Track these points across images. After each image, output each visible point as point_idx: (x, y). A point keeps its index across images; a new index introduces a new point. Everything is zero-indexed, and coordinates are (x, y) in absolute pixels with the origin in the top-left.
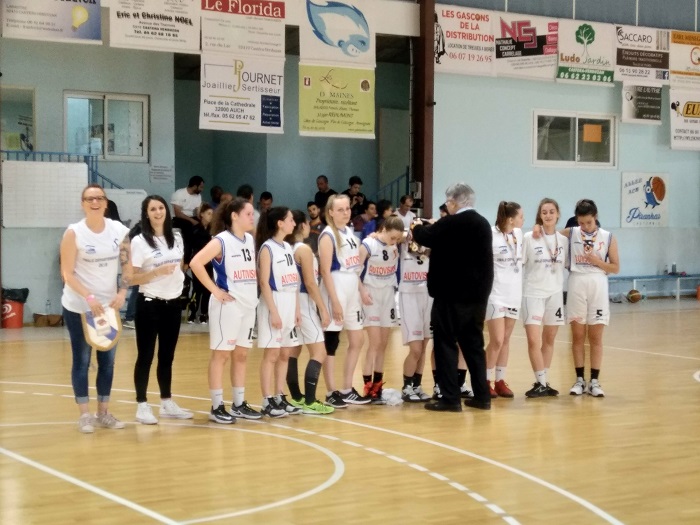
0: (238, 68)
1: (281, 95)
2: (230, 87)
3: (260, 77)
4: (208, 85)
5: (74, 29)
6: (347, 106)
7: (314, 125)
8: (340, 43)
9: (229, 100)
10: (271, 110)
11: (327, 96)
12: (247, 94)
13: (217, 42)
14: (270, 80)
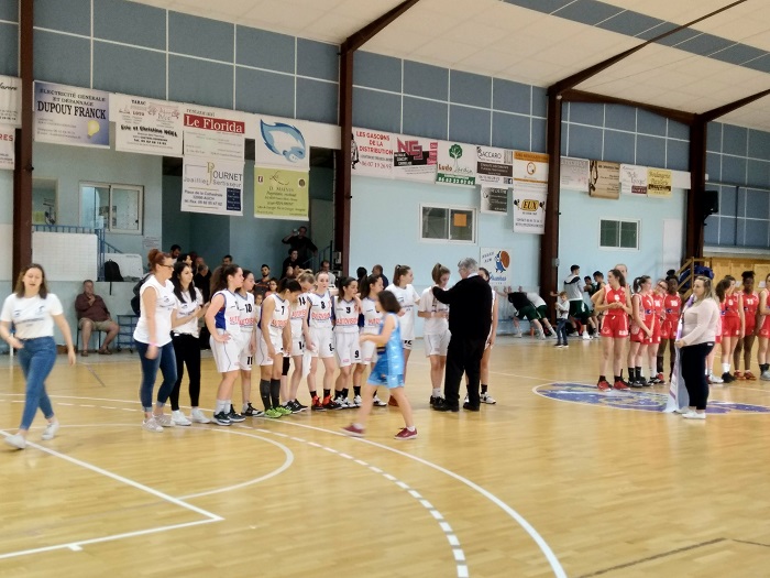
0: (210, 168)
1: (241, 188)
2: (204, 181)
3: (226, 175)
4: (188, 180)
5: (89, 137)
6: (290, 197)
7: (265, 210)
8: (284, 153)
9: (203, 191)
10: (233, 199)
11: (275, 190)
12: (217, 187)
13: (194, 149)
14: (234, 177)
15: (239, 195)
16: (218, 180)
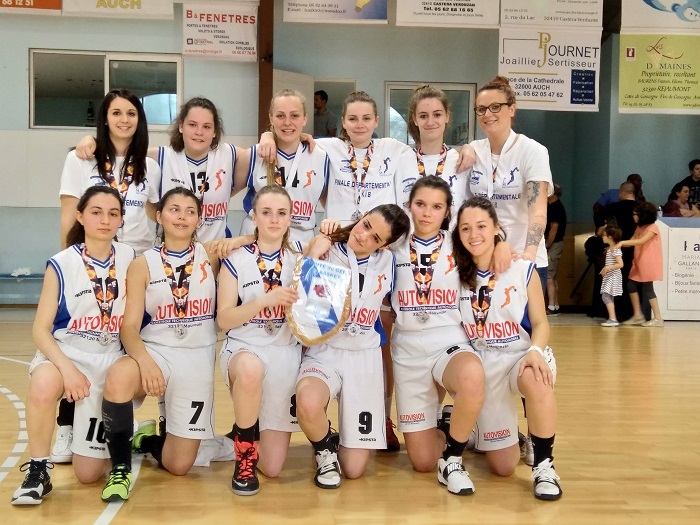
0: (544, 41)
1: (597, 69)
2: (533, 62)
3: (569, 50)
4: (508, 61)
5: (358, 9)
6: (683, 79)
7: (639, 100)
8: (674, 8)
9: (532, 77)
10: (582, 85)
11: (656, 68)
12: (554, 69)
13: (518, 15)
14: (584, 52)
15: (592, 79)
16: (557, 58)
